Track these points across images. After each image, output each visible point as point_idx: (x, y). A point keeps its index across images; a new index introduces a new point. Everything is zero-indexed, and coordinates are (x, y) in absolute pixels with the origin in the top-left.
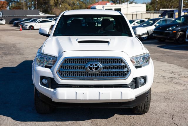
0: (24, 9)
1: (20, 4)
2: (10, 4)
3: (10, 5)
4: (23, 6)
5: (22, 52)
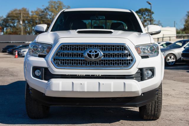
0: (22, 34)
1: (17, 29)
2: (5, 29)
3: (5, 31)
4: (20, 31)
5: (16, 74)
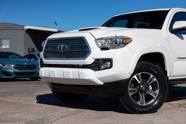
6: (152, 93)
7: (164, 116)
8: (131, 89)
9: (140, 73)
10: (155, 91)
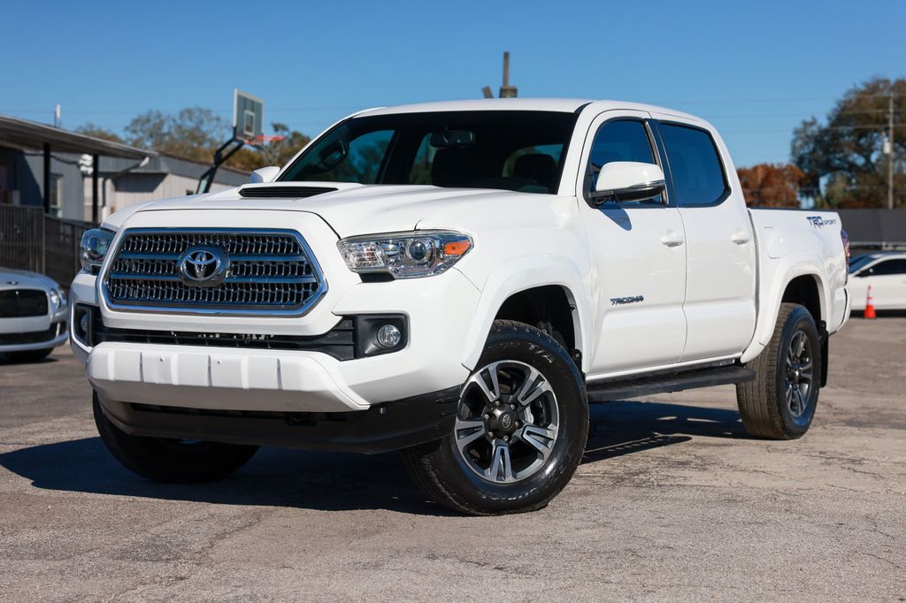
0: (890, 205)
3: (823, 189)
6: (535, 437)
7: (582, 520)
8: (462, 422)
9: (496, 364)
10: (545, 427)
